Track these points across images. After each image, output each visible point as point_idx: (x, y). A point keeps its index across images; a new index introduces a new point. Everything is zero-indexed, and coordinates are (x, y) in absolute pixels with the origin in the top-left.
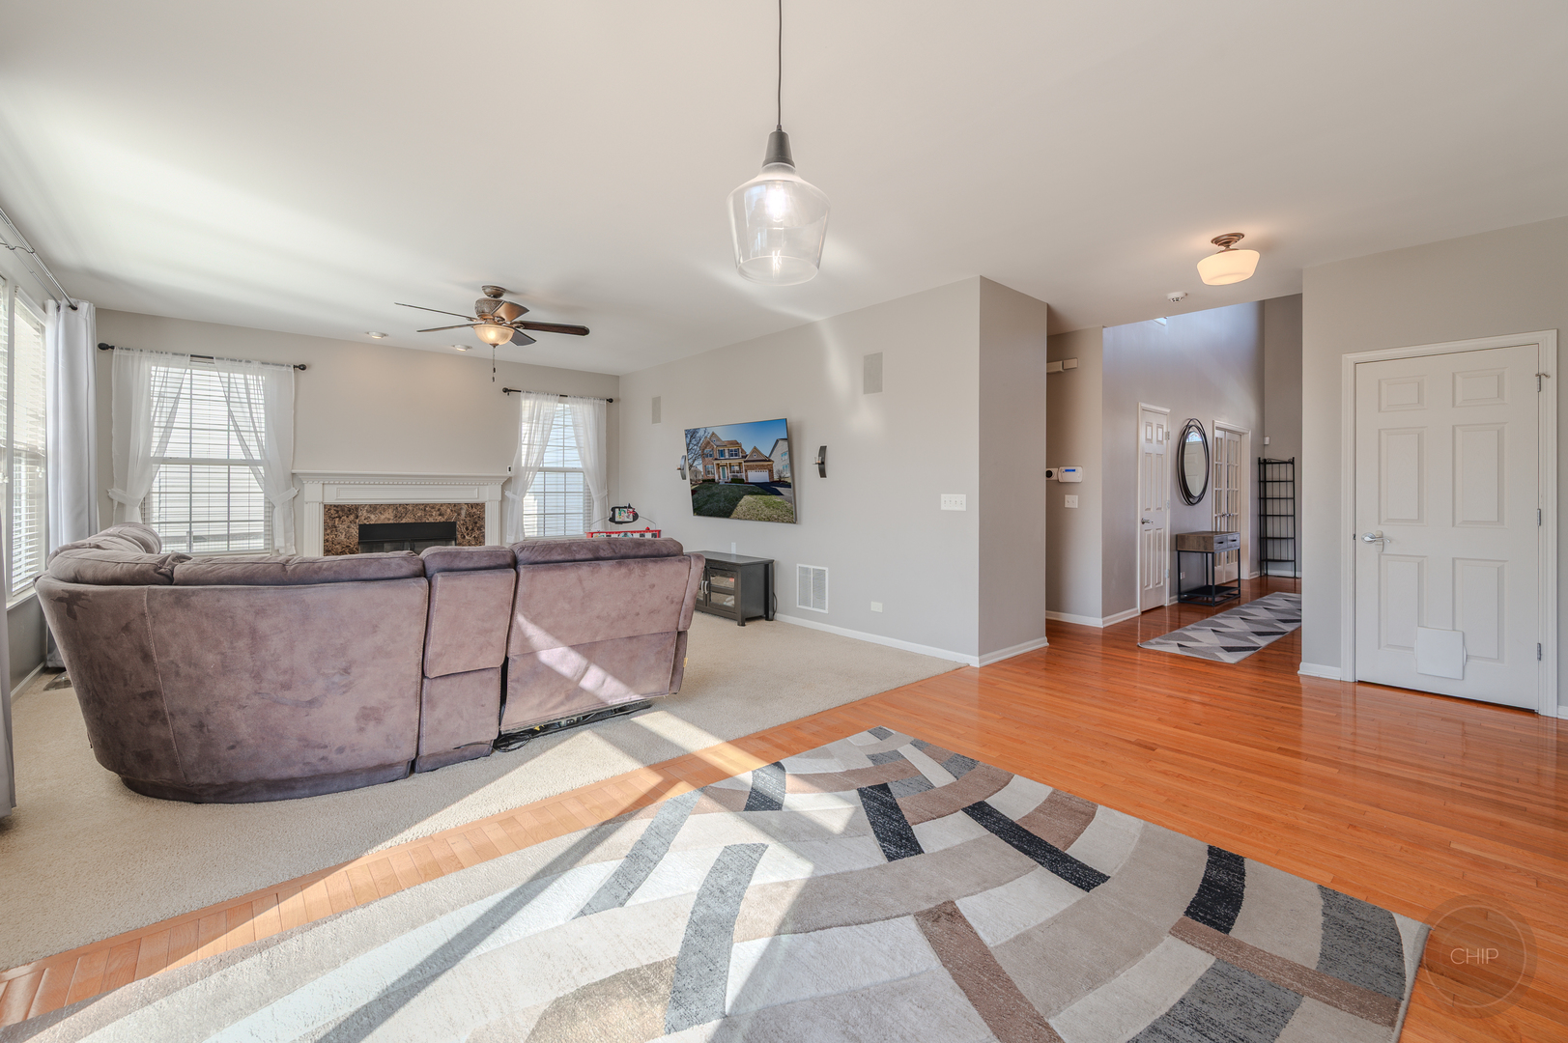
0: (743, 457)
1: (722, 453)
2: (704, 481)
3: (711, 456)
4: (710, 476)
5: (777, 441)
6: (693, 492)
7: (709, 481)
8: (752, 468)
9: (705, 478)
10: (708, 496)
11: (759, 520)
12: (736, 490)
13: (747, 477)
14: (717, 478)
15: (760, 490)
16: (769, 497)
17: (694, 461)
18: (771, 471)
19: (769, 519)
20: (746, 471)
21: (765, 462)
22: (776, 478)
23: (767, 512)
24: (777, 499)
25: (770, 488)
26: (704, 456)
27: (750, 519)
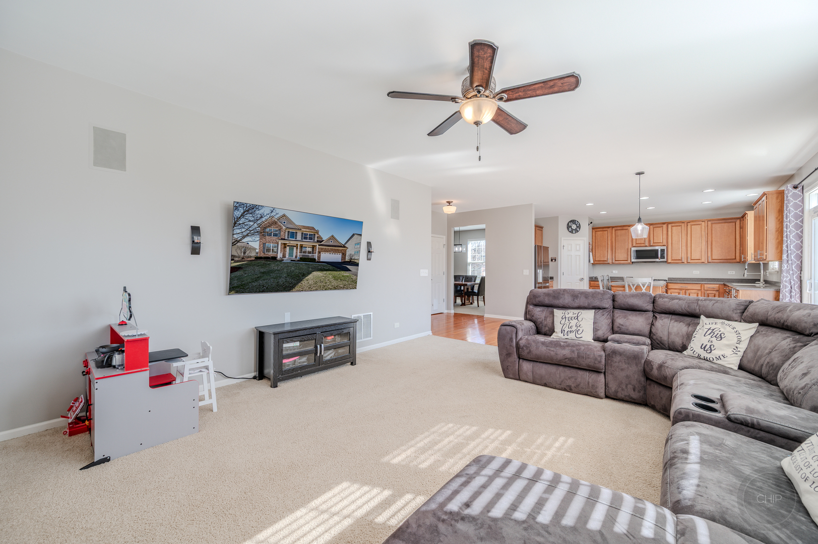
0: (318, 241)
1: (293, 235)
2: (257, 258)
3: (275, 235)
4: (271, 254)
5: (353, 235)
6: (233, 270)
7: (267, 258)
8: (326, 251)
9: (262, 255)
10: (263, 273)
11: (326, 290)
12: (305, 267)
13: (319, 257)
14: (280, 256)
15: (331, 268)
16: (338, 273)
17: (244, 237)
18: (344, 255)
19: (335, 288)
20: (319, 252)
21: (340, 248)
22: (347, 259)
23: (335, 283)
24: (346, 274)
25: (341, 266)
26: (263, 232)
27: (316, 290)
